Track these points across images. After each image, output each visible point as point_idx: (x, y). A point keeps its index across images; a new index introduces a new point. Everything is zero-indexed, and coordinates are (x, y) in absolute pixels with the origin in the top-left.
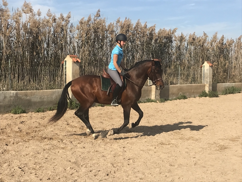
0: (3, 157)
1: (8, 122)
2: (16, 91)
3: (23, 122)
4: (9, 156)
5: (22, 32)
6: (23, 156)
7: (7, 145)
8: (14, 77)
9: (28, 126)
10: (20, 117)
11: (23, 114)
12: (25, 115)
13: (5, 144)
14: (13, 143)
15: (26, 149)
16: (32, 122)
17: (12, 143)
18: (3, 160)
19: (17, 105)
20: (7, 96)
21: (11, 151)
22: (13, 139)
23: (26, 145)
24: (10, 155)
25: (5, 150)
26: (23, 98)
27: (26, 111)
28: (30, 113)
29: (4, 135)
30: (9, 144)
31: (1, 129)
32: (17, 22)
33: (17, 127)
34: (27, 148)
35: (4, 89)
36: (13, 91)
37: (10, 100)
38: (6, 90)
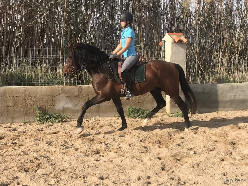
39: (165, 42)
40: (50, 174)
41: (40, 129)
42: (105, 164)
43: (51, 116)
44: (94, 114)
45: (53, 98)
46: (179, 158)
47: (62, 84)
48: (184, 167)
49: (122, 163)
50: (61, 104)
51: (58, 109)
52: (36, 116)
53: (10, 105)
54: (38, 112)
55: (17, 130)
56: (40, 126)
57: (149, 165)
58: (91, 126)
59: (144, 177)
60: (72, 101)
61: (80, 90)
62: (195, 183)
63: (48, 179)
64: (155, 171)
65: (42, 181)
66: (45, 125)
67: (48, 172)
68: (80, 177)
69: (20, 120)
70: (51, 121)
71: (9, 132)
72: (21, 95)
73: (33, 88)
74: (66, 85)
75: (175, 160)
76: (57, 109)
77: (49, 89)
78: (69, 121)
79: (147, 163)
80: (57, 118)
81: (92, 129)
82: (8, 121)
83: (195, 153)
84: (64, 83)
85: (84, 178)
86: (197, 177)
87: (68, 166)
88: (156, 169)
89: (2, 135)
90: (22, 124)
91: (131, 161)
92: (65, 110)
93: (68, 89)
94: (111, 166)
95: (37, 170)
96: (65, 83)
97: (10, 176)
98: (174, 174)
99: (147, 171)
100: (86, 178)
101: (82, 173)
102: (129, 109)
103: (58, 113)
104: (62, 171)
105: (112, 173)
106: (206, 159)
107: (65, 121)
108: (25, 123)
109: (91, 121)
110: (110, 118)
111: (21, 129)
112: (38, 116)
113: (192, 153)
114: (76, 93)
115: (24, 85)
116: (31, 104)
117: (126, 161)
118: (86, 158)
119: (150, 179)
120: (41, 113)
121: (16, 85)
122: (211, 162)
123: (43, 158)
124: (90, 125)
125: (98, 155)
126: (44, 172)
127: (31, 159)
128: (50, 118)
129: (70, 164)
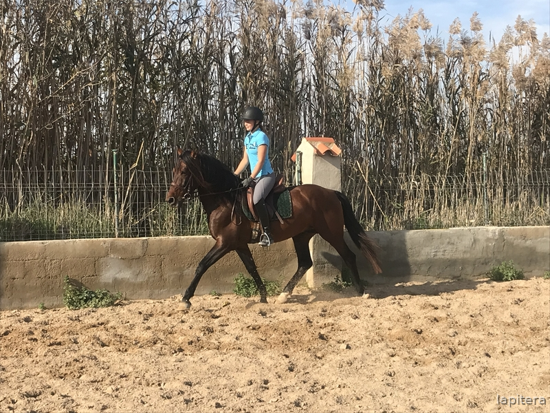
0: (482, 384)
1: (485, 301)
2: (501, 228)
3: (521, 301)
4: (497, 384)
5: (513, 87)
6: (529, 386)
7: (487, 355)
8: (494, 195)
9: (533, 311)
10: (512, 287)
11: (518, 281)
12: (521, 283)
13: (482, 353)
14: (503, 352)
15: (535, 370)
16: (543, 303)
17: (501, 350)
18: (484, 392)
19: (503, 261)
20: (480, 237)
21: (499, 371)
22: (502, 341)
23: (535, 358)
24: (498, 381)
25: (486, 369)
26: (516, 242)
27: (525, 275)
28: (534, 280)
29: (479, 331)
30: (493, 354)
31: (471, 316)
32: (502, 66)
33: (507, 314)
34: (537, 366)
35: (472, 221)
36: (494, 228)
37: (487, 246)
38: (476, 225)
39: (301, 154)
40: (102, 381)
41: (74, 319)
42: (193, 365)
43: (93, 295)
44: (172, 290)
45: (95, 262)
46: (319, 355)
47: (113, 236)
48: (327, 366)
49: (223, 364)
50: (111, 273)
51: (106, 281)
52: (65, 295)
53: (17, 277)
54: (68, 289)
55: (31, 321)
56: (74, 314)
57: (269, 365)
58: (167, 311)
59: (259, 381)
60: (130, 267)
61: (145, 245)
62: (339, 387)
63: (101, 386)
64: (277, 373)
65: (91, 389)
66: (82, 311)
67: (100, 379)
68: (153, 384)
69: (35, 305)
70: (92, 303)
71: (19, 323)
72: (37, 256)
73: (59, 243)
74: (118, 237)
75: (313, 357)
76: (103, 281)
77: (87, 245)
78: (125, 305)
79: (266, 363)
80: (102, 298)
81: (170, 315)
82: (13, 305)
83: (348, 347)
84: (114, 234)
85: (159, 385)
86: (344, 378)
87: (131, 369)
88: (279, 370)
89: (8, 328)
90: (39, 310)
91: (239, 360)
92: (117, 283)
93: (124, 245)
94: (205, 368)
95: (80, 376)
96: (117, 234)
97: (38, 385)
98: (308, 376)
99: (265, 373)
100: (162, 385)
101: (156, 378)
102: (237, 280)
103: (106, 290)
104: (121, 377)
105: (207, 377)
106: (365, 354)
107: (117, 305)
108: (44, 308)
109: (167, 302)
110: (201, 298)
111: (38, 318)
112: (68, 295)
113: (343, 346)
114: (139, 252)
115: (43, 238)
116: (55, 272)
117: (229, 360)
118: (161, 359)
119: (269, 384)
120: (73, 291)
121: (27, 238)
122: (373, 358)
123: (87, 359)
124: (165, 310)
125: (181, 353)
126: (92, 378)
127: (68, 361)
128: (91, 299)
129: (135, 367)
